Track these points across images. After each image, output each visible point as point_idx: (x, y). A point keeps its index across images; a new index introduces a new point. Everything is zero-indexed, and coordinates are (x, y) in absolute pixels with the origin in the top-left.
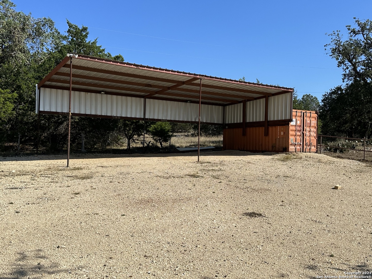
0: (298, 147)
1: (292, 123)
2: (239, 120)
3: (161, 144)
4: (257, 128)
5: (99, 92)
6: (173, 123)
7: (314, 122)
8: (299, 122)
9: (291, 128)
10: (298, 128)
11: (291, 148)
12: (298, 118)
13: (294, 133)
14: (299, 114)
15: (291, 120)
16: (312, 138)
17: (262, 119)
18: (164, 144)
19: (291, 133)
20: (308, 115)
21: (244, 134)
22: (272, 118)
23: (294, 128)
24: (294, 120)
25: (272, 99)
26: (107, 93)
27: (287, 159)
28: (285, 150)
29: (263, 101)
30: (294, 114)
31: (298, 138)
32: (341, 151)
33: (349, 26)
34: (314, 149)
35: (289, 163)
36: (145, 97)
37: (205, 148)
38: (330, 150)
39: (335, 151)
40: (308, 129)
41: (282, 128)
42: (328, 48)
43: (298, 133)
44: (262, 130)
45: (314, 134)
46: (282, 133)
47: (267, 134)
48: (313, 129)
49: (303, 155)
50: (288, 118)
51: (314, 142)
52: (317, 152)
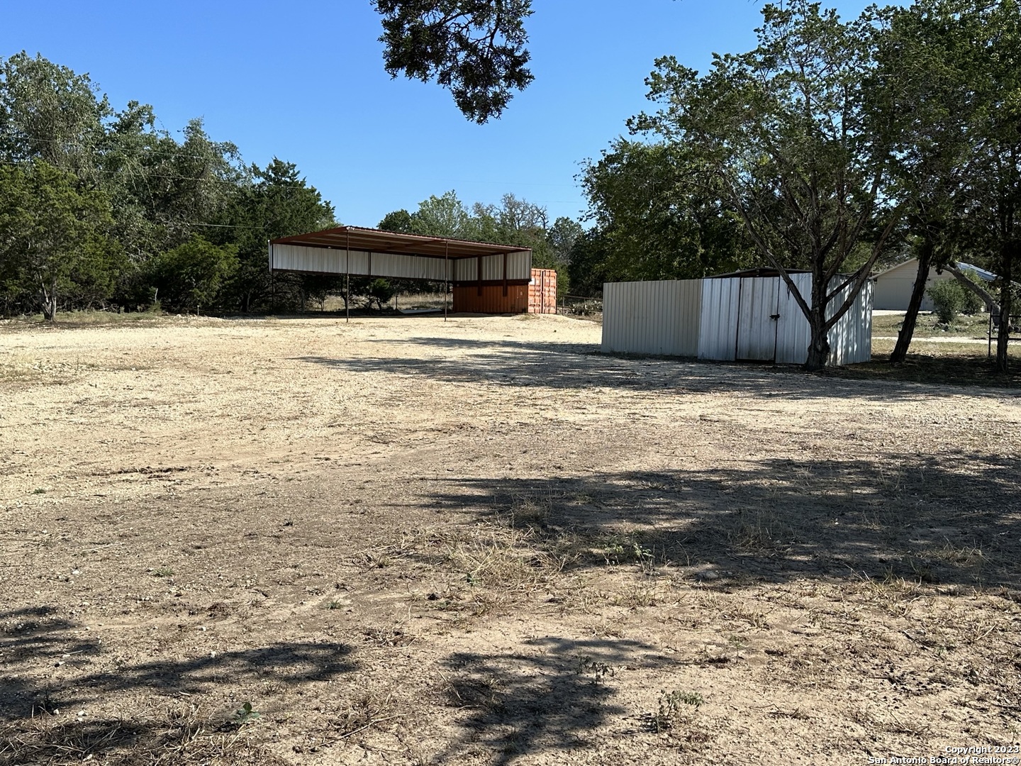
0: (537, 308)
1: (530, 283)
2: (474, 277)
3: (380, 306)
4: (495, 287)
5: (326, 247)
6: (394, 280)
7: (553, 282)
8: (538, 282)
9: (530, 288)
10: (537, 288)
11: (531, 309)
12: (537, 277)
13: (533, 293)
14: (538, 273)
15: (530, 280)
16: (551, 298)
17: (500, 277)
18: (384, 306)
19: (530, 293)
20: (548, 274)
21: (480, 294)
22: (510, 277)
23: (533, 288)
24: (533, 279)
25: (510, 256)
26: (333, 248)
27: (526, 319)
28: (525, 311)
29: (501, 257)
30: (533, 273)
31: (537, 298)
32: (587, 314)
33: (605, 151)
34: (553, 310)
35: (528, 322)
36: (370, 251)
37: (430, 310)
38: (574, 313)
39: (580, 314)
40: (547, 289)
41: (522, 288)
42: (578, 178)
43: (537, 294)
44: (500, 289)
45: (553, 294)
46: (521, 294)
47: (505, 294)
48: (552, 289)
49: (541, 315)
50: (527, 277)
51: (554, 303)
52: (556, 313)
